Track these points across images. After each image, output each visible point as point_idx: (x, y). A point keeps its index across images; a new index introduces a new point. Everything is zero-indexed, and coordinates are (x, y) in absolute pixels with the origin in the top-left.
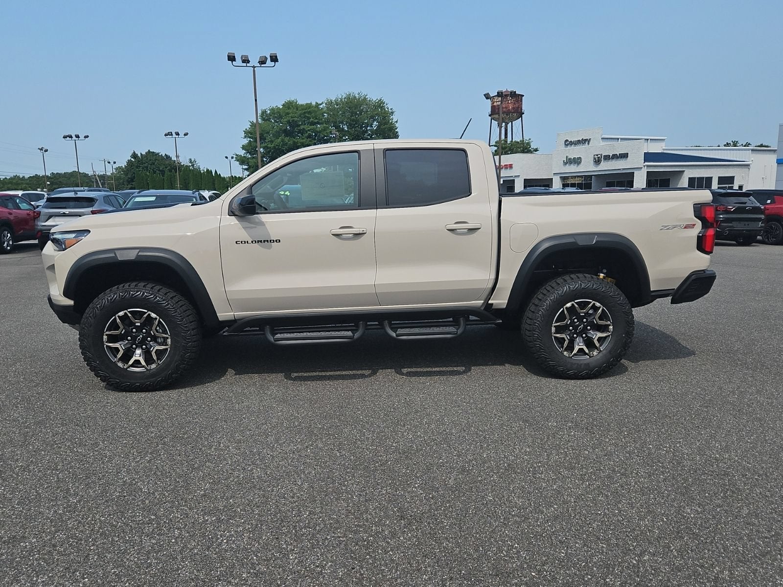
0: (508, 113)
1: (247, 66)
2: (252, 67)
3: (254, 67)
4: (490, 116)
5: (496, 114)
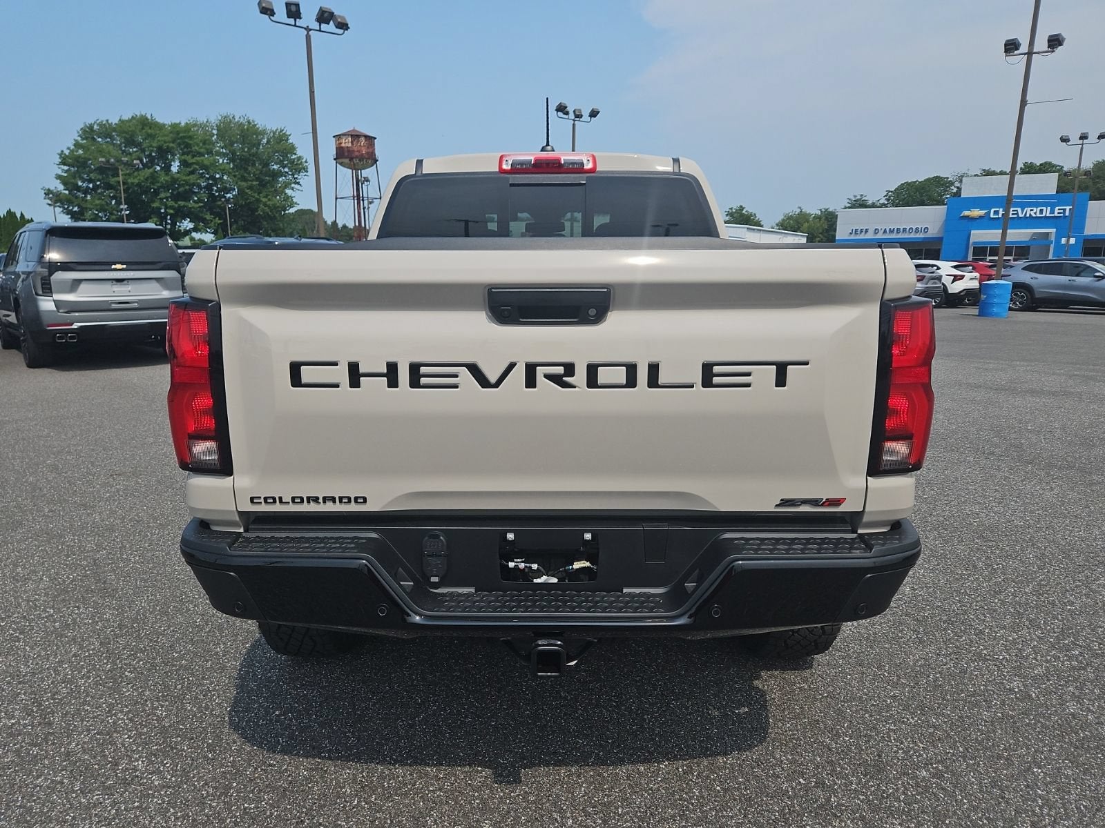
0: (361, 158)
1: (295, 25)
2: (305, 28)
3: (308, 29)
4: (334, 159)
5: (346, 158)
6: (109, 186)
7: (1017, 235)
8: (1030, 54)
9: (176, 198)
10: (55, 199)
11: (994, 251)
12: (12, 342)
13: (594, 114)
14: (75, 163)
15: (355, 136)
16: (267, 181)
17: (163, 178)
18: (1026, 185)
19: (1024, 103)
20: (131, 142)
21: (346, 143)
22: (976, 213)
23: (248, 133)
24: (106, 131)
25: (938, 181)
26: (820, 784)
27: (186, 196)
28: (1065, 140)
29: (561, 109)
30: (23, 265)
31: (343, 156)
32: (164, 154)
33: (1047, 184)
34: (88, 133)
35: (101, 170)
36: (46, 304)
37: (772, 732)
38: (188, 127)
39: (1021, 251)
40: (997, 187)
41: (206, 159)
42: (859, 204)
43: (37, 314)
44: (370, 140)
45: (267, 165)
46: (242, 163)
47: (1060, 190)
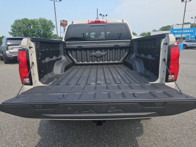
0: (65, 25)
3: (54, 1)
6: (20, 31)
7: (184, 36)
8: (186, 2)
9: (32, 33)
10: (11, 34)
11: (179, 39)
12: (2, 60)
13: (106, 15)
14: (14, 27)
15: (64, 21)
16: (48, 29)
17: (30, 29)
18: (185, 26)
19: (185, 11)
20: (24, 23)
21: (62, 22)
22: (176, 32)
23: (45, 21)
24: (19, 21)
25: (169, 26)
26: (154, 144)
27: (34, 32)
28: (192, 18)
29: (101, 15)
30: (3, 45)
31: (61, 24)
32: (30, 25)
33: (189, 26)
34: (16, 21)
35: (19, 28)
36: (7, 52)
37: (144, 132)
38: (34, 20)
39: (184, 38)
40: (180, 27)
41: (37, 26)
42: (155, 31)
43: (6, 54)
44: (66, 21)
45: (48, 26)
46: (44, 26)
47: (191, 27)
